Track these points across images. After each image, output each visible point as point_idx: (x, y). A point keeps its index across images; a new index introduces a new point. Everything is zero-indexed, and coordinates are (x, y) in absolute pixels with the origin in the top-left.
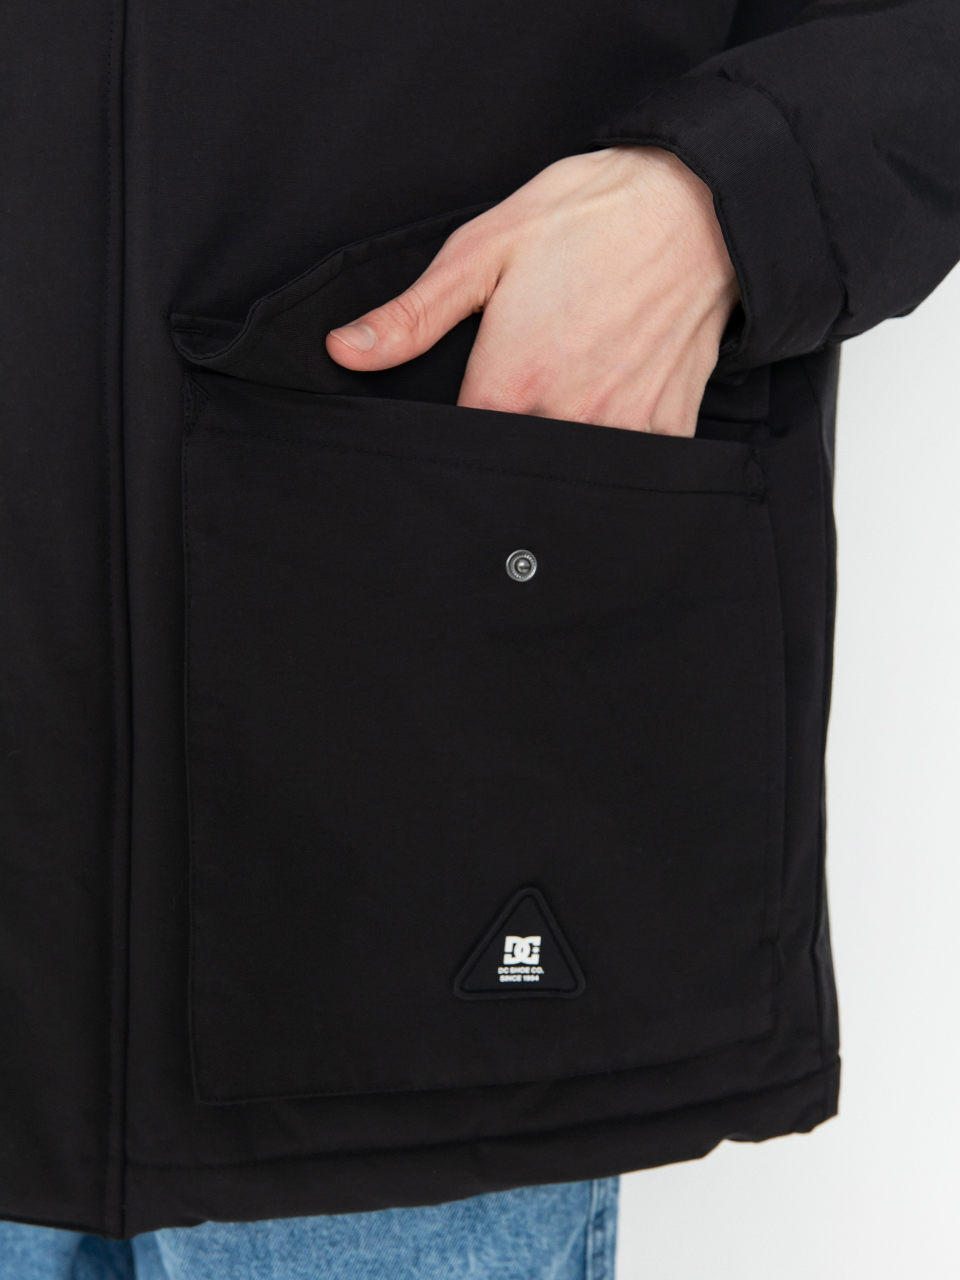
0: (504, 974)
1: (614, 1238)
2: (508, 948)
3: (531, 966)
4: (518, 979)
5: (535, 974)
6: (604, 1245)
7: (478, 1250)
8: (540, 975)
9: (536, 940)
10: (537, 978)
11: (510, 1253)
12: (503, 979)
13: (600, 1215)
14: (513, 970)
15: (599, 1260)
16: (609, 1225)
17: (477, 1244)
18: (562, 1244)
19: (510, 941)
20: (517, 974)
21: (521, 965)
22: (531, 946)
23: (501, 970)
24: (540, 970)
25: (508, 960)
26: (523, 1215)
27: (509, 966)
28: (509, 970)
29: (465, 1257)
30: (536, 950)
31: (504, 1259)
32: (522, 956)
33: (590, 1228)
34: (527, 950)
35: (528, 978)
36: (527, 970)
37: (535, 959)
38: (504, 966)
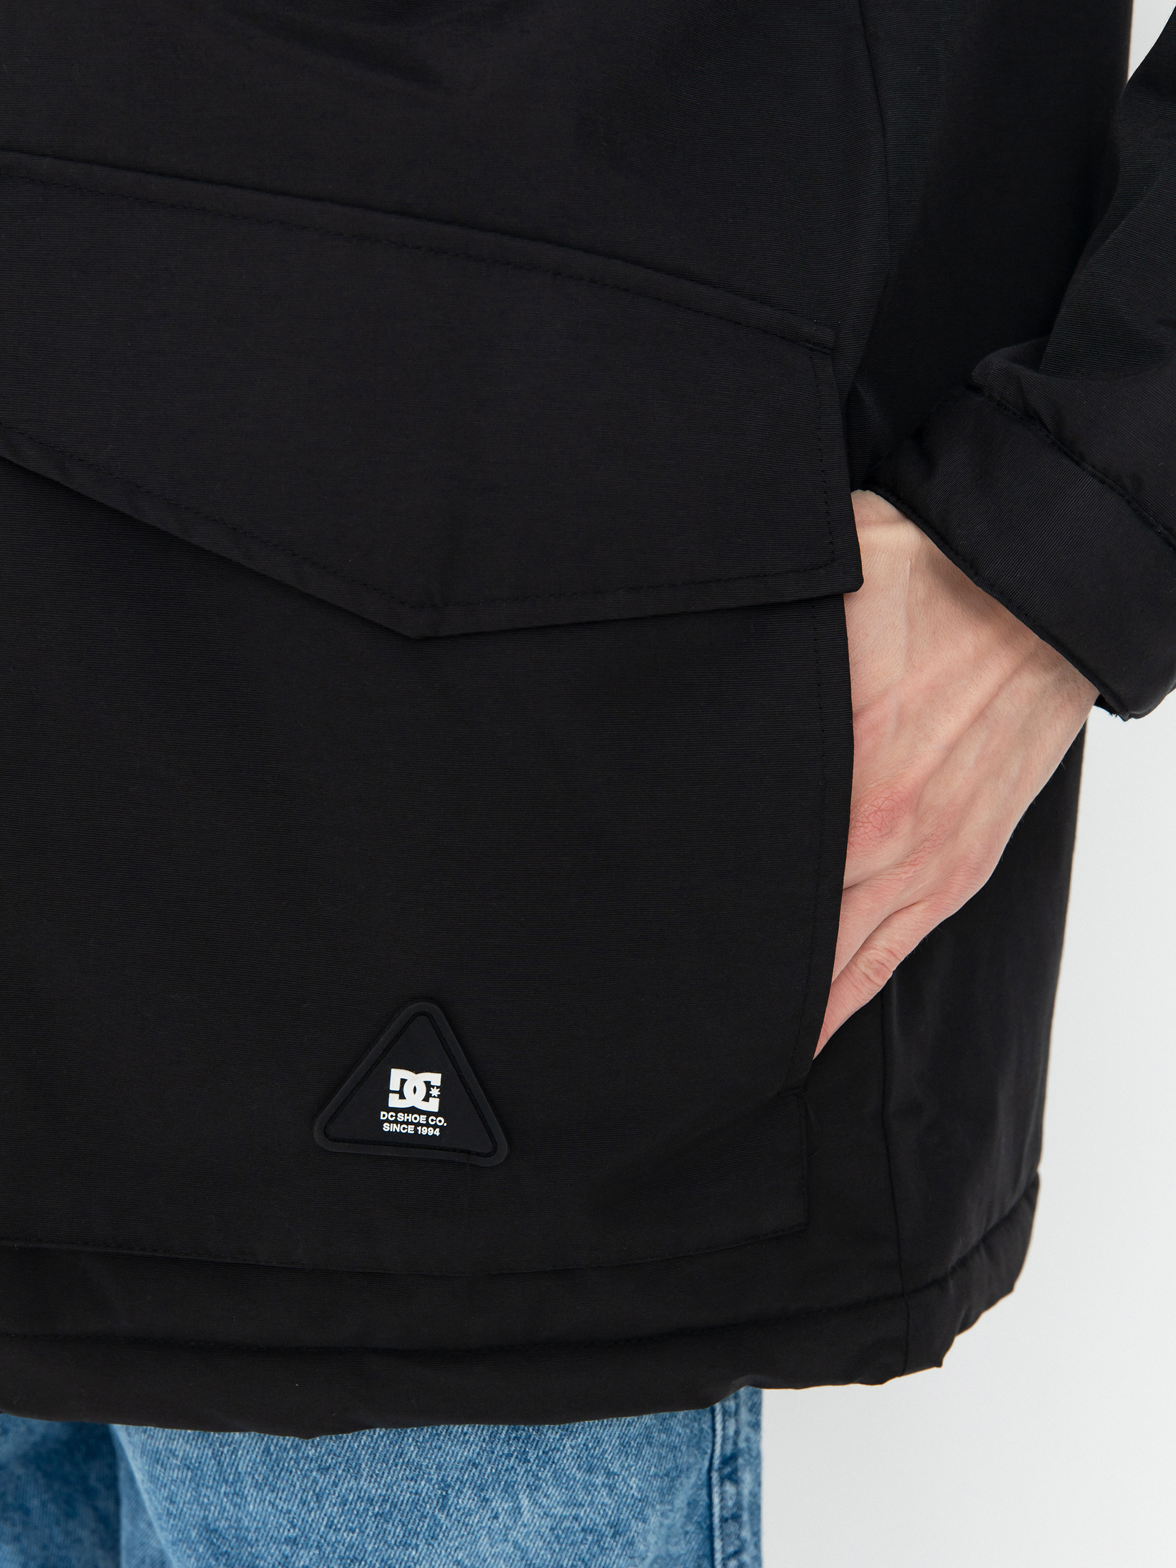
0: (387, 1121)
1: (756, 1496)
2: (394, 1085)
3: (428, 1114)
4: (410, 1129)
5: (435, 1127)
6: (738, 1505)
7: (533, 1488)
8: (441, 1128)
9: (436, 1079)
10: (437, 1132)
11: (581, 1496)
12: (386, 1127)
13: (729, 1460)
14: (401, 1117)
15: (732, 1527)
16: (747, 1477)
17: (531, 1480)
18: (667, 1493)
19: (396, 1075)
20: (408, 1123)
21: (412, 1110)
22: (428, 1085)
23: (384, 1115)
24: (441, 1121)
25: (394, 1101)
26: (598, 1442)
27: (397, 1110)
28: (396, 1116)
29: (515, 1498)
30: (435, 1092)
31: (572, 1503)
32: (414, 1100)
33: (715, 1476)
34: (422, 1091)
35: (424, 1131)
36: (422, 1119)
37: (433, 1105)
38: (389, 1110)
